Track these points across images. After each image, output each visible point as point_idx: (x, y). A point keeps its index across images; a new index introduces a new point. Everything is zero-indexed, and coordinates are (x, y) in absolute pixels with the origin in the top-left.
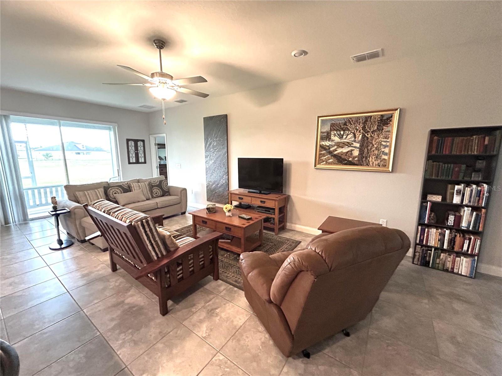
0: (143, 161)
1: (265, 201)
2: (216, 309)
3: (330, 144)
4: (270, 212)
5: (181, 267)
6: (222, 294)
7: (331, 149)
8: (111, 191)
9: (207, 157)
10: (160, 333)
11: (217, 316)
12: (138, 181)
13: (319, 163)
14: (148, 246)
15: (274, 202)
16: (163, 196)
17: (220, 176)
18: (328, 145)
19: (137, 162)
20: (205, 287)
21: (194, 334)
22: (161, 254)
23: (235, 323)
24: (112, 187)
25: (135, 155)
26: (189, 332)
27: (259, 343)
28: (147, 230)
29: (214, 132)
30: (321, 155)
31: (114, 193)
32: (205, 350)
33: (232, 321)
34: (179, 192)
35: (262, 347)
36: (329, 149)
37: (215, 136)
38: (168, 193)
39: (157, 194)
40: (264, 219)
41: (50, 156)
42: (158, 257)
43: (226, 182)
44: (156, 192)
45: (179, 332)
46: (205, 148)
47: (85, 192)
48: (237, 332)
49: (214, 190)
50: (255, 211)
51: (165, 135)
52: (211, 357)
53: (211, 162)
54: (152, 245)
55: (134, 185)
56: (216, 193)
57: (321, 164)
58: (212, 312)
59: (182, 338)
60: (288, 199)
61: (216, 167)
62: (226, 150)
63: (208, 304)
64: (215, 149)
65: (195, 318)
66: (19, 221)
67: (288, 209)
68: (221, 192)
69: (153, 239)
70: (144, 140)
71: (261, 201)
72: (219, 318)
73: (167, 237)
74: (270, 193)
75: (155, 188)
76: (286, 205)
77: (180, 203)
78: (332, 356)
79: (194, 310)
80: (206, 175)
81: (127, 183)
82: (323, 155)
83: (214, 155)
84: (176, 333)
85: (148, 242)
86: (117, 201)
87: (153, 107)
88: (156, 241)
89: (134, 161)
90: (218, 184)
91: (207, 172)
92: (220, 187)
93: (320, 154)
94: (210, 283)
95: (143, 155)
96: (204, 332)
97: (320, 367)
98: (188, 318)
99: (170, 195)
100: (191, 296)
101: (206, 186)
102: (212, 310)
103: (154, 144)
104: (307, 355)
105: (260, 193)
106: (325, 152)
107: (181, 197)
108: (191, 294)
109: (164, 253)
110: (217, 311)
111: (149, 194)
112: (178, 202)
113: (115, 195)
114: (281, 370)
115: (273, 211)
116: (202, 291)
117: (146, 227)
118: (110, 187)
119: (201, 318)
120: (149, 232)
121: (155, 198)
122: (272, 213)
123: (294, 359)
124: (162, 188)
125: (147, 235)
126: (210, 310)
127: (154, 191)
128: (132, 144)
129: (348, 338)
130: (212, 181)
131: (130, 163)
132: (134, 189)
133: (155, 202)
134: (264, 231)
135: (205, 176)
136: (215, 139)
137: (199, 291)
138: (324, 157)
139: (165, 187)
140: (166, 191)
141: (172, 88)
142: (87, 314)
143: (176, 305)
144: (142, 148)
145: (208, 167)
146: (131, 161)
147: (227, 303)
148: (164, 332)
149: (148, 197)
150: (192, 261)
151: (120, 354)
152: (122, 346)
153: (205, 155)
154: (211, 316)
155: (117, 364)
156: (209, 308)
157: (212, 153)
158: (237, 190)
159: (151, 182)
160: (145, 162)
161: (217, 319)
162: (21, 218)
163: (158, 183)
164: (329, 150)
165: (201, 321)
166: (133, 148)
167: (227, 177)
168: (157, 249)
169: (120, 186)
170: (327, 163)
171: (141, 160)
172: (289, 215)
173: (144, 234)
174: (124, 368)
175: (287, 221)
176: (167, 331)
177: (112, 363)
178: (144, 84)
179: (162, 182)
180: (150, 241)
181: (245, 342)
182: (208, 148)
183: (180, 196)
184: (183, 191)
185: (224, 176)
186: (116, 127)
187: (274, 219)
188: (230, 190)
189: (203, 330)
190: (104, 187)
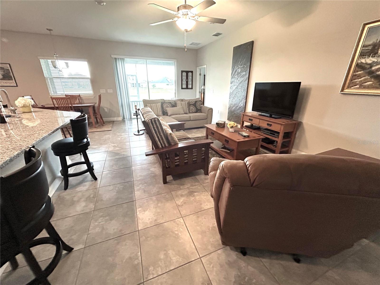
0: (191, 87)
1: (271, 124)
2: (195, 192)
3: (373, 62)
4: (274, 135)
5: (178, 158)
6: (204, 185)
7: (374, 68)
8: (165, 105)
9: (232, 84)
10: (158, 192)
11: (193, 197)
12: (182, 100)
13: (349, 87)
14: (155, 137)
15: (280, 126)
16: (196, 112)
17: (239, 100)
18: (370, 62)
19: (187, 88)
20: (196, 177)
21: (174, 201)
22: (164, 145)
23: (202, 206)
24: (166, 103)
25: (186, 83)
26: (172, 199)
27: (211, 226)
28: (155, 126)
29: (240, 60)
30: (355, 77)
31: (166, 107)
32: (175, 212)
33: (201, 204)
34: (207, 111)
35: (211, 230)
36: (371, 67)
37: (240, 64)
38: (200, 111)
39: (193, 111)
40: (262, 139)
41: (155, 86)
42: (162, 147)
43: (244, 105)
44: (192, 109)
45: (167, 196)
46: (232, 75)
47: (152, 105)
48: (200, 212)
49: (234, 111)
50: (261, 132)
51: (205, 66)
52: (176, 217)
53: (234, 88)
54: (158, 137)
55: (179, 103)
56: (234, 114)
57: (353, 88)
58: (192, 193)
59: (167, 200)
60: (298, 125)
61: (237, 92)
62: (247, 76)
63: (192, 187)
64: (239, 75)
65: (180, 192)
66: (128, 119)
67: (297, 136)
68: (239, 113)
69: (159, 133)
70: (192, 71)
71: (268, 124)
72: (194, 198)
73: (169, 134)
74: (280, 118)
75: (192, 107)
76: (295, 130)
77: (207, 119)
78: (267, 267)
79: (181, 187)
80: (230, 99)
81: (175, 101)
82: (358, 76)
83: (237, 81)
84: (165, 196)
85: (155, 135)
86: (167, 112)
87: (199, 44)
88: (161, 136)
89: (185, 87)
90: (237, 107)
91: (230, 96)
92: (238, 109)
93: (353, 76)
94: (201, 175)
95: (191, 83)
96: (180, 202)
97: (249, 267)
98: (175, 191)
99: (201, 113)
100: (184, 179)
101: (228, 108)
102: (192, 192)
103: (199, 75)
104: (244, 253)
105: (271, 117)
106: (362, 72)
107: (207, 115)
108: (185, 177)
109: (167, 145)
110: (195, 194)
111: (187, 110)
112: (206, 118)
113: (166, 108)
114: (216, 249)
115: (277, 134)
116: (192, 178)
117: (154, 124)
118: (164, 103)
119: (183, 194)
120: (156, 128)
121: (191, 113)
122: (276, 136)
123: (231, 249)
124: (196, 106)
125: (155, 130)
126: (191, 191)
127: (191, 108)
128: (184, 74)
129: (296, 264)
130: (233, 104)
131: (182, 88)
132: (178, 106)
133: (189, 116)
134: (261, 149)
135: (228, 100)
136: (240, 67)
137: (191, 177)
138: (358, 79)
139: (198, 106)
140: (199, 109)
141: (193, 18)
142: (133, 169)
143: (173, 180)
144: (191, 77)
145: (231, 92)
146: (183, 87)
147: (204, 192)
148: (160, 192)
149: (186, 111)
150: (187, 156)
151: (136, 193)
152: (138, 190)
153: (231, 82)
154: (190, 195)
155: (132, 198)
156: (191, 190)
157: (236, 79)
158: (250, 112)
159: (189, 102)
160: (192, 88)
161: (192, 198)
162: (130, 117)
163: (194, 103)
164: (371, 69)
165: (182, 196)
166: (185, 77)
167: (245, 101)
168: (161, 141)
169: (170, 103)
170: (362, 86)
171: (190, 86)
172: (297, 141)
173: (153, 129)
174: (134, 201)
175: (293, 147)
176: (162, 192)
177: (130, 196)
178: (173, 19)
179: (197, 102)
180: (157, 135)
181: (202, 220)
182: (233, 75)
183: (207, 113)
184: (210, 110)
185: (243, 100)
186: (176, 62)
187: (277, 142)
188: (246, 112)
189: (180, 201)
190: (161, 102)
